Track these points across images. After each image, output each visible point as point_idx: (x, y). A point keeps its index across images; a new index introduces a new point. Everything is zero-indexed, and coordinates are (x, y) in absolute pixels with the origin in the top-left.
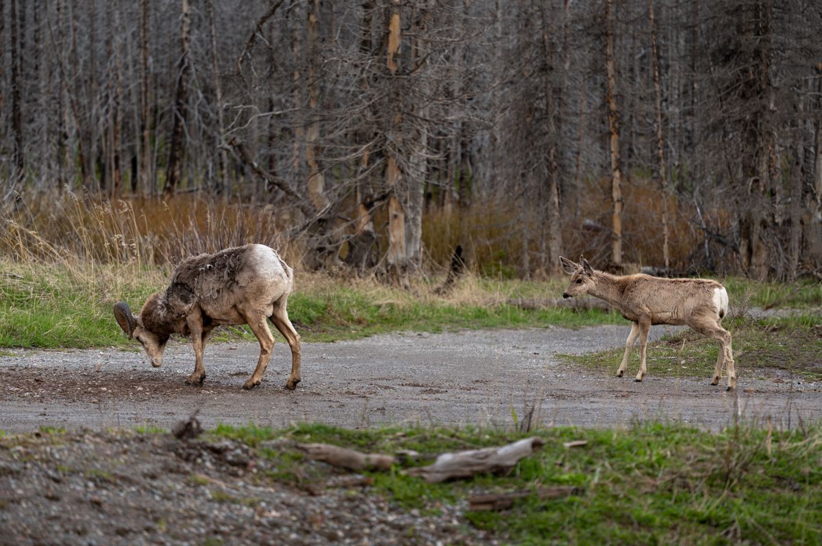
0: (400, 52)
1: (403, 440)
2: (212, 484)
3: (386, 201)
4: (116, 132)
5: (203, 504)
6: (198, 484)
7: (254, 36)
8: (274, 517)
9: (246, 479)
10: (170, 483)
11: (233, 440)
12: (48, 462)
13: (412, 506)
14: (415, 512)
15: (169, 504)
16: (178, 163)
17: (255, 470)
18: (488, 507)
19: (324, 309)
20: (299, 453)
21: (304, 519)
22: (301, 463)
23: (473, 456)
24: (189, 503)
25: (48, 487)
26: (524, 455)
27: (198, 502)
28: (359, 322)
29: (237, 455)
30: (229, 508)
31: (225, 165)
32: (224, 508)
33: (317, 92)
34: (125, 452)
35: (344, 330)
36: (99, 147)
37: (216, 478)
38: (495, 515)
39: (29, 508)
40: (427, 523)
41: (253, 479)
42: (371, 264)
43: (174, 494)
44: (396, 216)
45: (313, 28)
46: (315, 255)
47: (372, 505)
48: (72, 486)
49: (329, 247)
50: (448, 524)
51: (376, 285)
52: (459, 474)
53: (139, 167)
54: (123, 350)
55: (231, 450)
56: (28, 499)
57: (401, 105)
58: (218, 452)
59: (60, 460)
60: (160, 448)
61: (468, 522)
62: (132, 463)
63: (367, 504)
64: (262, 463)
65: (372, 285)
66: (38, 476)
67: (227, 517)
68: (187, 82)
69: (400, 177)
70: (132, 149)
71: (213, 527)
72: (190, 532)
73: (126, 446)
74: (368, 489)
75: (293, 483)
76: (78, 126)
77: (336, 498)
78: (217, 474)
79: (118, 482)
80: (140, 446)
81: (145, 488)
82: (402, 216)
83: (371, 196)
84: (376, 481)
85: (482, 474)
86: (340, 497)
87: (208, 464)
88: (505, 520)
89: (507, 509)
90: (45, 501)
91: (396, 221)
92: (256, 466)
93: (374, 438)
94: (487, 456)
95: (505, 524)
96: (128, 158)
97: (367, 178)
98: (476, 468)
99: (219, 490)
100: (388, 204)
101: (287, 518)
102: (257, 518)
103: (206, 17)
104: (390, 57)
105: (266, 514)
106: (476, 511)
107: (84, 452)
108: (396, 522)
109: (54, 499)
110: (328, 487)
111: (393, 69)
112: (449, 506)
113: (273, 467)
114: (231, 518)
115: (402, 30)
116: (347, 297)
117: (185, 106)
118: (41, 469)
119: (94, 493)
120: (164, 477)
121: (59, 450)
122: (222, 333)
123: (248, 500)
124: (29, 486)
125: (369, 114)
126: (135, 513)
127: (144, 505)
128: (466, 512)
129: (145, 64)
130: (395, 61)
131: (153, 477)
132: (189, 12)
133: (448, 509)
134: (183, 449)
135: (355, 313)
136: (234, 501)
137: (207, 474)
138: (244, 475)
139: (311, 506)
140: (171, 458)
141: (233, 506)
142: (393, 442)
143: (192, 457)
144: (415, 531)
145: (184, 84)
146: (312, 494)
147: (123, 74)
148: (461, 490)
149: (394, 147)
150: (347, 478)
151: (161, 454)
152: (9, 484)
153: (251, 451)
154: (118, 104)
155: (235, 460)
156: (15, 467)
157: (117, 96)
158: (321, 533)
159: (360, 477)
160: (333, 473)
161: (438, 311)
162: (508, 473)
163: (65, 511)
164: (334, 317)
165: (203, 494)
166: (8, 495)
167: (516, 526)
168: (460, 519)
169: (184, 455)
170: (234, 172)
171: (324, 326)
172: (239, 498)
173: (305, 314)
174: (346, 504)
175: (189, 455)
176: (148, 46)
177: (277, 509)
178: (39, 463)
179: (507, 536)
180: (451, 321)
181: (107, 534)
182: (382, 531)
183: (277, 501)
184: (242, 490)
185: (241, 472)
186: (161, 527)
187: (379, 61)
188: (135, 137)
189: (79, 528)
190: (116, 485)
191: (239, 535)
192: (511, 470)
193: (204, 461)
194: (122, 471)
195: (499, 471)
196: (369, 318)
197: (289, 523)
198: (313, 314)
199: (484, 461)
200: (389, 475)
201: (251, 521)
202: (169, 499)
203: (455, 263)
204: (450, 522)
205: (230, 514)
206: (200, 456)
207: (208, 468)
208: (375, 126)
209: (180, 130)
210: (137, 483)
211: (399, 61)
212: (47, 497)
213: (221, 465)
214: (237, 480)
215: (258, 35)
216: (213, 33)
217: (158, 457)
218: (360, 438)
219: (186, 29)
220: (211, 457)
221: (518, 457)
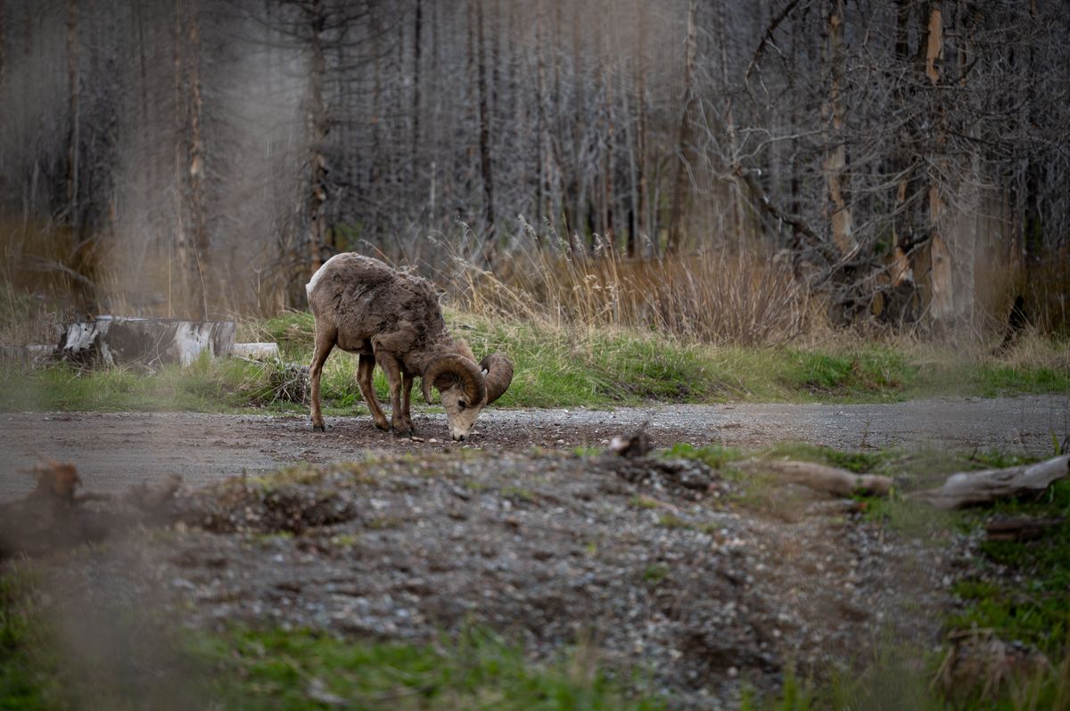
0: (942, 57)
1: (908, 463)
2: (661, 508)
3: (928, 241)
4: (609, 182)
5: (647, 530)
6: (643, 508)
7: (763, 43)
8: (737, 546)
9: (704, 503)
10: (607, 505)
11: (692, 460)
12: (454, 477)
13: (913, 536)
14: (917, 542)
15: (603, 528)
16: (682, 218)
17: (717, 494)
18: (1010, 537)
19: (849, 369)
20: (774, 475)
21: (776, 548)
22: (775, 486)
23: (993, 476)
24: (629, 528)
25: (452, 505)
26: (1059, 476)
27: (641, 527)
28: (893, 385)
29: (694, 476)
30: (680, 534)
31: (741, 219)
32: (675, 533)
33: (842, 111)
34: (553, 469)
35: (874, 394)
36: (588, 200)
37: (666, 502)
38: (1019, 545)
39: (426, 528)
40: (931, 556)
41: (714, 504)
42: (910, 319)
43: (612, 518)
44: (940, 260)
45: (836, 33)
46: (842, 311)
47: (863, 534)
48: (483, 505)
49: (858, 300)
50: (959, 558)
51: (915, 343)
52: (975, 498)
53: (635, 223)
54: (594, 410)
55: (688, 470)
56: (426, 517)
57: (944, 122)
58: (671, 473)
59: (470, 476)
60: (597, 466)
61: (984, 554)
62: (561, 482)
63: (858, 534)
64: (725, 486)
65: (911, 343)
66: (441, 493)
67: (676, 544)
68: (694, 119)
69: (944, 212)
70: (628, 201)
71: (657, 554)
72: (627, 559)
73: (554, 464)
74: (858, 516)
75: (764, 509)
76: (562, 174)
77: (817, 526)
78: (669, 498)
79: (543, 502)
80: (572, 463)
81: (575, 510)
82: (947, 260)
83: (910, 238)
84: (869, 507)
85: (1005, 499)
86: (821, 525)
87: (658, 486)
88: (1032, 553)
89: (1035, 538)
90: (448, 520)
91: (941, 266)
92: (718, 489)
93: (871, 462)
94: (1010, 477)
95: (1032, 557)
96: (624, 214)
97: (904, 213)
98: (996, 492)
99: (669, 513)
100: (931, 245)
101: (753, 547)
102: (715, 546)
103: (716, 40)
104: (930, 64)
105: (727, 542)
106: (995, 541)
107: (501, 468)
108: (893, 554)
109: (460, 518)
110: (808, 515)
111: (934, 78)
112: (961, 536)
113: (738, 491)
114: (681, 545)
115: (944, 30)
116: (878, 357)
117: (692, 148)
118: (446, 486)
119: (510, 513)
120: (600, 498)
121: (471, 466)
122: (719, 393)
123: (705, 527)
124: (429, 504)
125: (906, 136)
126: (560, 536)
127: (572, 528)
128: (982, 543)
129: (641, 98)
130: (936, 68)
131: (587, 498)
132: (695, 34)
133: (959, 540)
134: (627, 467)
135: (888, 374)
136: (688, 527)
137: (656, 497)
138: (702, 499)
139: (785, 534)
140: (611, 478)
141: (686, 533)
142: (896, 466)
143: (638, 478)
144: (915, 563)
145: (690, 121)
146: (787, 521)
147: (616, 112)
148: (976, 518)
149: (936, 173)
150: (833, 504)
151: (599, 473)
152: (405, 501)
153: (713, 473)
154: (610, 147)
155: (692, 481)
156: (413, 482)
157: (609, 138)
158: (796, 564)
159: (849, 502)
160: (815, 498)
161: (993, 373)
162: (1038, 498)
163: (472, 532)
164: (861, 379)
165: (649, 519)
166: (403, 514)
167: (1045, 560)
168: (974, 551)
169: (628, 475)
170: (753, 231)
171: (849, 389)
172: (694, 524)
173: (825, 373)
174: (829, 533)
175: (635, 475)
176: (644, 76)
177: (741, 536)
178: (444, 479)
179: (1033, 572)
180: (1008, 385)
181: (521, 557)
182: (875, 564)
183: (743, 528)
184: (698, 516)
185: (699, 496)
186: (591, 552)
187: (917, 68)
188: (630, 188)
189: (488, 550)
190: (539, 506)
191: (689, 563)
192: (1041, 494)
193: (652, 482)
194: (547, 489)
195: (1027, 496)
196: (905, 381)
197: (756, 552)
198: (835, 374)
199: (1007, 482)
200: (886, 500)
201: (707, 549)
202: (605, 523)
203: (1013, 315)
204: (962, 554)
205: (680, 541)
206: (648, 476)
207: (658, 491)
208: (914, 149)
209: (684, 177)
210: (566, 504)
211: (941, 69)
212: (451, 516)
213: (674, 488)
214: (692, 504)
215: (769, 42)
216: (724, 59)
217: (594, 476)
218: (853, 461)
219: (691, 54)
220: (661, 477)
221: (1052, 479)
